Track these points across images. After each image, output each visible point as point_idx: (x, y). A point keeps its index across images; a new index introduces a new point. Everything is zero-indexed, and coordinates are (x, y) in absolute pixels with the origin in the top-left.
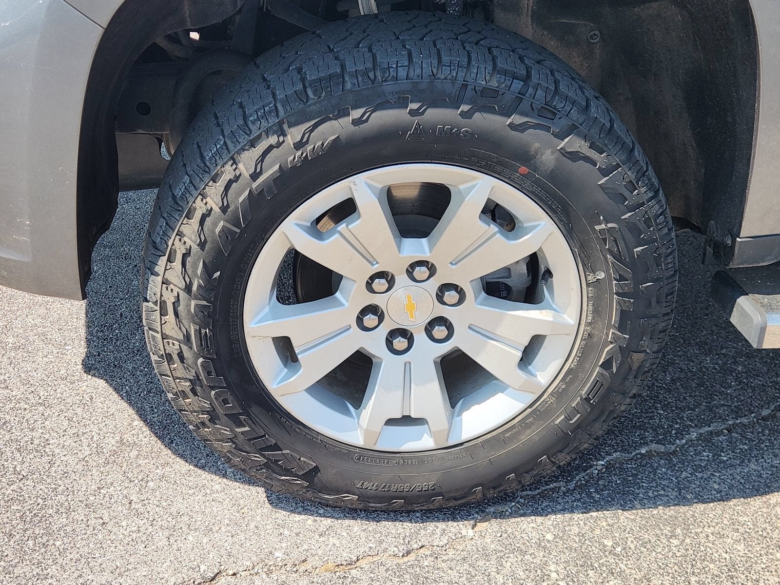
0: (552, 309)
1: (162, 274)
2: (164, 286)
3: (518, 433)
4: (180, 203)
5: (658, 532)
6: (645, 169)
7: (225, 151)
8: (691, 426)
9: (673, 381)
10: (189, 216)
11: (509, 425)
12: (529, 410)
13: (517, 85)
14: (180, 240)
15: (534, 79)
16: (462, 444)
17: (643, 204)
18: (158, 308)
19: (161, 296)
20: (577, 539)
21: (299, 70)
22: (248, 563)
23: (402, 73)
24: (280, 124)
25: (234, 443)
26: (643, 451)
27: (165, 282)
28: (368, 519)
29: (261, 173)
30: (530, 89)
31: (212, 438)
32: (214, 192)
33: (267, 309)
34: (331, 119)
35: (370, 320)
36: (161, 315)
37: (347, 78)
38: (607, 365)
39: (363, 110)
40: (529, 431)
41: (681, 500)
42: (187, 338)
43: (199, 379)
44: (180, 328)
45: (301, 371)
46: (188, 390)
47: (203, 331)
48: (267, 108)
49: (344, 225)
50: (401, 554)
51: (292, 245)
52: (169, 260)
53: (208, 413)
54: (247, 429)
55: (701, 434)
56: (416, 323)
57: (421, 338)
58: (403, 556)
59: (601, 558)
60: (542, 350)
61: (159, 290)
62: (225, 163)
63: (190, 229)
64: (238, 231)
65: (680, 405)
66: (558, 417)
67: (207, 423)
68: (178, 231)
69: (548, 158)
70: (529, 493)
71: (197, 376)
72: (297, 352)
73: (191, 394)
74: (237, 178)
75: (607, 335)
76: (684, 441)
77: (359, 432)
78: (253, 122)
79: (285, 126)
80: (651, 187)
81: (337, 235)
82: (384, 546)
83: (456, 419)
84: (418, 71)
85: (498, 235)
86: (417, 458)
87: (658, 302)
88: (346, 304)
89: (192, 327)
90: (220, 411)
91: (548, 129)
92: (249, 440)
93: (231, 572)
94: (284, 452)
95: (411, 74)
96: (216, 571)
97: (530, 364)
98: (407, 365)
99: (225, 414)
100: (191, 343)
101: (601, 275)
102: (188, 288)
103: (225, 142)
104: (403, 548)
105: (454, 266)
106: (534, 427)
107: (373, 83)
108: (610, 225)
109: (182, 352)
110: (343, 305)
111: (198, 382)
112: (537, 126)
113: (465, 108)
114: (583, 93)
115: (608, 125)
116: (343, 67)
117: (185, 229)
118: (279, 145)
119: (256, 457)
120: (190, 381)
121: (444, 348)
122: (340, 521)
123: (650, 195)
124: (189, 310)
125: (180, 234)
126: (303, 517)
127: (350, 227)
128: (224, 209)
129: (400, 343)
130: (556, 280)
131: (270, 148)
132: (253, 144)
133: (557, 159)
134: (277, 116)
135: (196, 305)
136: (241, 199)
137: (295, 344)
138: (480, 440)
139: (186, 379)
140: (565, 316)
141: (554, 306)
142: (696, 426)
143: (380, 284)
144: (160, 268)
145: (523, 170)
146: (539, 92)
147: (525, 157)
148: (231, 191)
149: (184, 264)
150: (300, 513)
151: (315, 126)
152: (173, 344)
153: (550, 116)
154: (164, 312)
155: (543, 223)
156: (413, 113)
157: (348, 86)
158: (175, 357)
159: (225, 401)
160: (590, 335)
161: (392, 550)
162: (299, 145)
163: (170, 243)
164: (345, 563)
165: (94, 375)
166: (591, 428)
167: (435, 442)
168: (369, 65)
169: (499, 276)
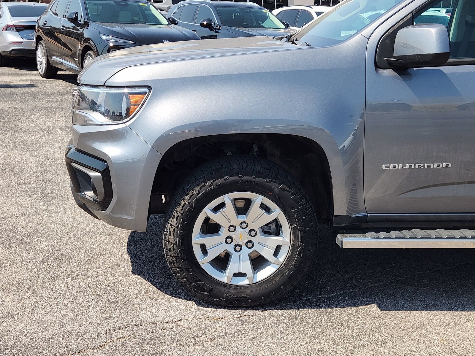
0: (282, 237)
1: (170, 223)
2: (171, 226)
3: (275, 278)
4: (177, 202)
5: (321, 314)
6: (304, 194)
7: (190, 188)
8: (338, 291)
9: (334, 280)
10: (179, 206)
11: (272, 276)
12: (278, 271)
13: (268, 171)
14: (176, 213)
15: (272, 169)
16: (257, 282)
17: (304, 204)
18: (168, 234)
19: (170, 229)
20: (294, 315)
21: (210, 167)
22: (190, 317)
23: (237, 167)
24: (205, 180)
25: (187, 279)
26: (320, 297)
27: (171, 225)
28: (228, 309)
29: (200, 193)
30: (271, 172)
31: (180, 278)
32: (187, 198)
33: (199, 235)
34: (219, 179)
35: (229, 240)
36: (169, 236)
37: (223, 169)
38: (299, 254)
39: (227, 177)
40: (278, 278)
41: (330, 307)
42: (176, 242)
43: (178, 256)
44: (174, 239)
45: (208, 255)
46: (175, 260)
47: (181, 240)
48: (202, 176)
49: (222, 210)
50: (238, 317)
51: (207, 216)
52: (173, 219)
53: (180, 268)
54: (191, 274)
55: (341, 293)
56: (243, 242)
57: (244, 247)
58: (239, 317)
59: (301, 319)
60: (281, 251)
61: (169, 228)
62: (190, 191)
63: (179, 209)
64: (192, 210)
65: (335, 286)
66: (286, 272)
67: (180, 271)
68: (176, 210)
69: (277, 190)
70: (281, 305)
71: (178, 255)
72: (207, 249)
73: (175, 262)
74: (193, 195)
75: (298, 244)
76: (334, 295)
77: (225, 278)
78: (198, 180)
79: (207, 181)
80: (307, 200)
81: (220, 212)
82: (233, 315)
83: (255, 275)
84: (242, 167)
85: (265, 213)
86: (244, 287)
87: (312, 234)
88: (222, 235)
89: (178, 239)
90: (184, 267)
91: (276, 182)
92: (192, 278)
93: (185, 319)
94: (202, 282)
95: (240, 168)
96: (181, 319)
97: (277, 256)
98: (240, 255)
99: (185, 268)
100: (177, 244)
101: (295, 225)
102: (177, 227)
103: (190, 186)
104: (239, 316)
105: (253, 224)
106: (279, 276)
107: (230, 169)
108: (295, 210)
109: (174, 247)
110: (221, 235)
111: (178, 257)
112: (273, 182)
113: (254, 176)
114: (286, 174)
115: (293, 182)
116: (222, 166)
117: (178, 209)
118: (205, 185)
119: (194, 284)
120: (175, 257)
121: (251, 250)
122: (219, 309)
123: (306, 202)
124: (177, 234)
125: (177, 211)
126: (207, 308)
127: (223, 210)
128: (189, 203)
129: (238, 248)
130: (283, 228)
131: (203, 186)
132: (198, 185)
133: (279, 190)
134: (205, 178)
135: (179, 232)
136: (194, 201)
137: (207, 246)
138: (263, 281)
139: (174, 256)
140: (286, 239)
141: (283, 236)
142: (339, 291)
143: (232, 229)
144: (170, 221)
145: (271, 193)
146: (274, 173)
147: (271, 190)
148: (191, 198)
149: (177, 220)
150: (206, 307)
151: (214, 181)
152: (172, 245)
153: (277, 179)
154: (170, 235)
155: (278, 209)
156: (240, 177)
157: (223, 170)
158: (172, 249)
159: (186, 264)
160: (294, 245)
161: (235, 316)
162: (210, 186)
163: (173, 214)
164: (220, 318)
165: (136, 275)
166: (297, 277)
167: (249, 282)
168: (229, 165)
169: (268, 229)
